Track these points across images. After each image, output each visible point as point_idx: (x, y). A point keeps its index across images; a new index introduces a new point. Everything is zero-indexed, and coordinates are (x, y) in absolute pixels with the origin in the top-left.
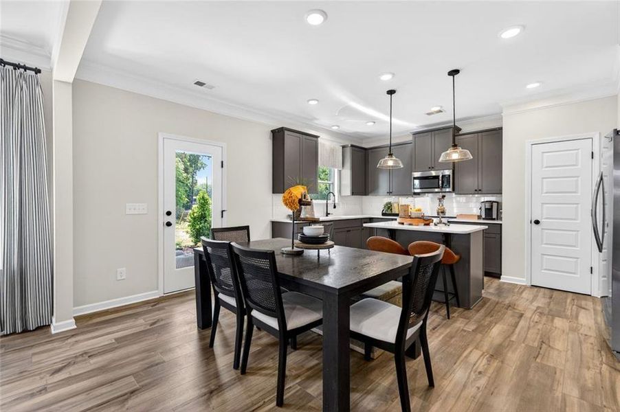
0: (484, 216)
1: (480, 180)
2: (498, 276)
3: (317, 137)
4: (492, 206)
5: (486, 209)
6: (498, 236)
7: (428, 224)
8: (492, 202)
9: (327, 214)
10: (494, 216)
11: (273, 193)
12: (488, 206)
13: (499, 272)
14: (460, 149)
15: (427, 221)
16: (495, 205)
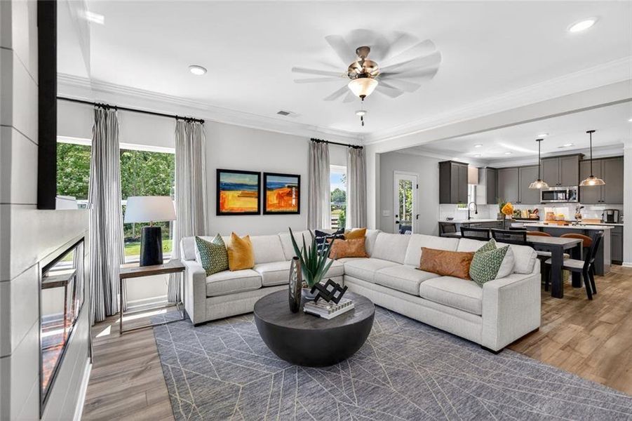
0: (606, 220)
1: (603, 193)
2: (620, 263)
3: (467, 164)
4: (613, 213)
5: (608, 215)
6: (620, 235)
7: (567, 225)
8: (613, 211)
9: (469, 218)
10: (616, 220)
11: (441, 202)
12: (610, 213)
13: (621, 260)
14: (596, 179)
15: (567, 223)
16: (616, 213)
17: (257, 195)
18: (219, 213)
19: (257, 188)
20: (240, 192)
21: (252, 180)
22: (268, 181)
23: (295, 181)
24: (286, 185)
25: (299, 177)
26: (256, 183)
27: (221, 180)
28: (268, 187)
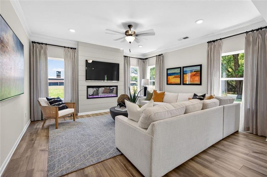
17: (180, 77)
18: (167, 84)
19: (180, 74)
20: (174, 76)
21: (178, 71)
22: (184, 70)
23: (199, 68)
24: (194, 71)
25: (201, 66)
26: (179, 72)
27: (168, 72)
28: (184, 73)
